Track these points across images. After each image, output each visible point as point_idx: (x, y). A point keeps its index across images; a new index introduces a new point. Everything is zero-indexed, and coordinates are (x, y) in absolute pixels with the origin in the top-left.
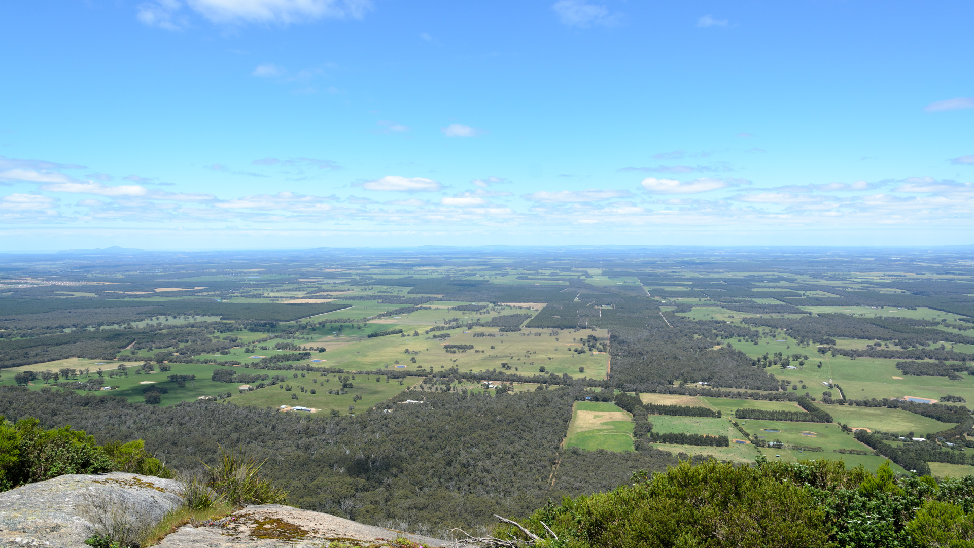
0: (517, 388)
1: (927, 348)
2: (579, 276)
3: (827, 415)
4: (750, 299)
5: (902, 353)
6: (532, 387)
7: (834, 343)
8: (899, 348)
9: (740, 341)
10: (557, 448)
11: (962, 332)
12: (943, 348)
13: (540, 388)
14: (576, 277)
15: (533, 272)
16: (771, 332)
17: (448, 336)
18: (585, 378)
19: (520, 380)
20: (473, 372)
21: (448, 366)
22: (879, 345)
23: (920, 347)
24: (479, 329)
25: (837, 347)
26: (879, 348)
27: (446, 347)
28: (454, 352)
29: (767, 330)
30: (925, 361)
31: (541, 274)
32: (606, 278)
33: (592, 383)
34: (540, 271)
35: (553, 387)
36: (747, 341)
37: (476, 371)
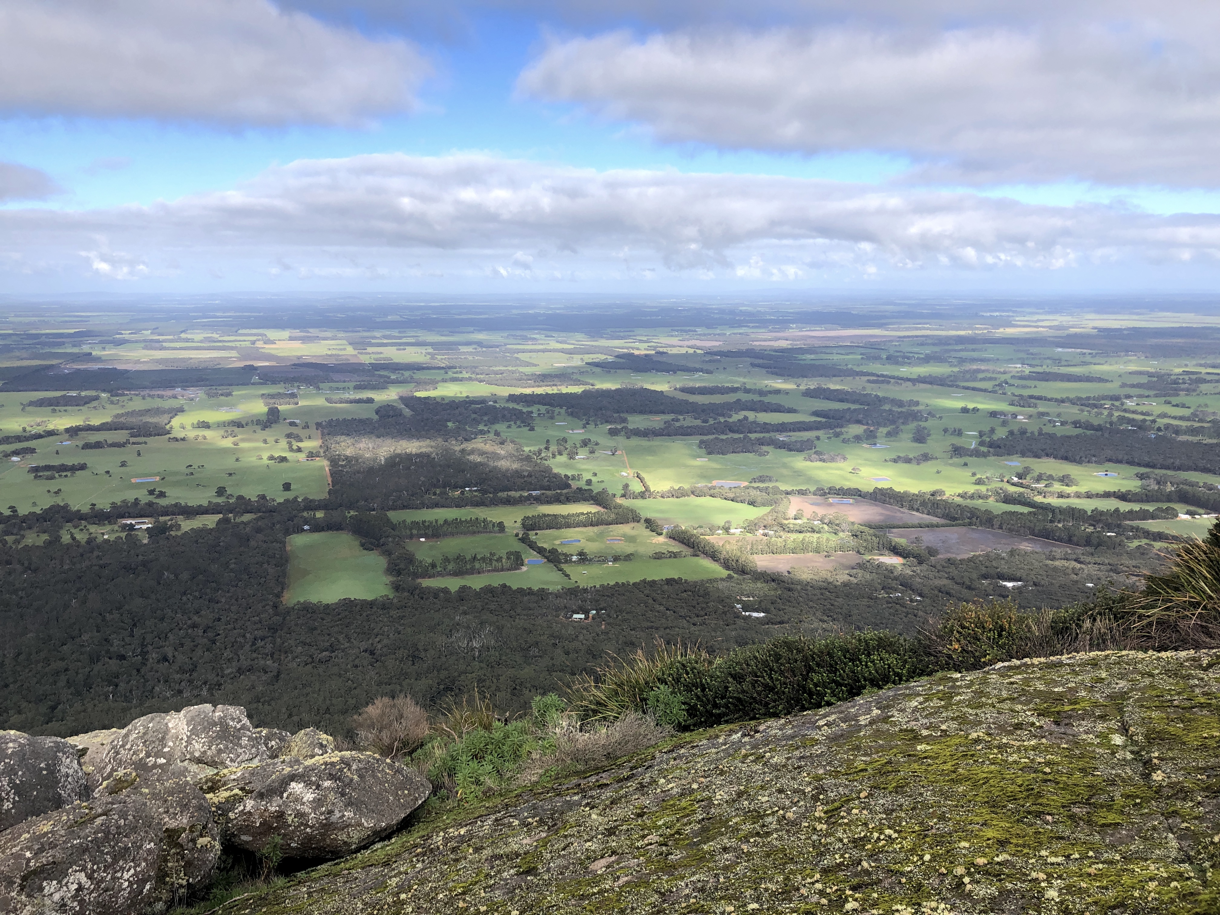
0: (187, 525)
1: (731, 420)
2: (253, 343)
3: (632, 511)
4: (514, 369)
5: (703, 427)
6: (211, 521)
7: (624, 420)
8: (698, 422)
9: (509, 427)
10: (275, 607)
11: (762, 399)
12: (746, 418)
13: (226, 521)
14: (248, 344)
15: (171, 337)
16: (548, 412)
17: (32, 451)
18: (296, 498)
19: (190, 512)
20: (97, 507)
21: (46, 503)
22: (678, 420)
23: (722, 420)
24: (94, 437)
25: (631, 426)
26: (677, 424)
27: (35, 470)
28: (52, 478)
29: (543, 408)
30: (729, 436)
31: (187, 340)
32: (297, 344)
33: (311, 505)
34: (183, 335)
35: (247, 517)
36: (519, 427)
37: (104, 504)
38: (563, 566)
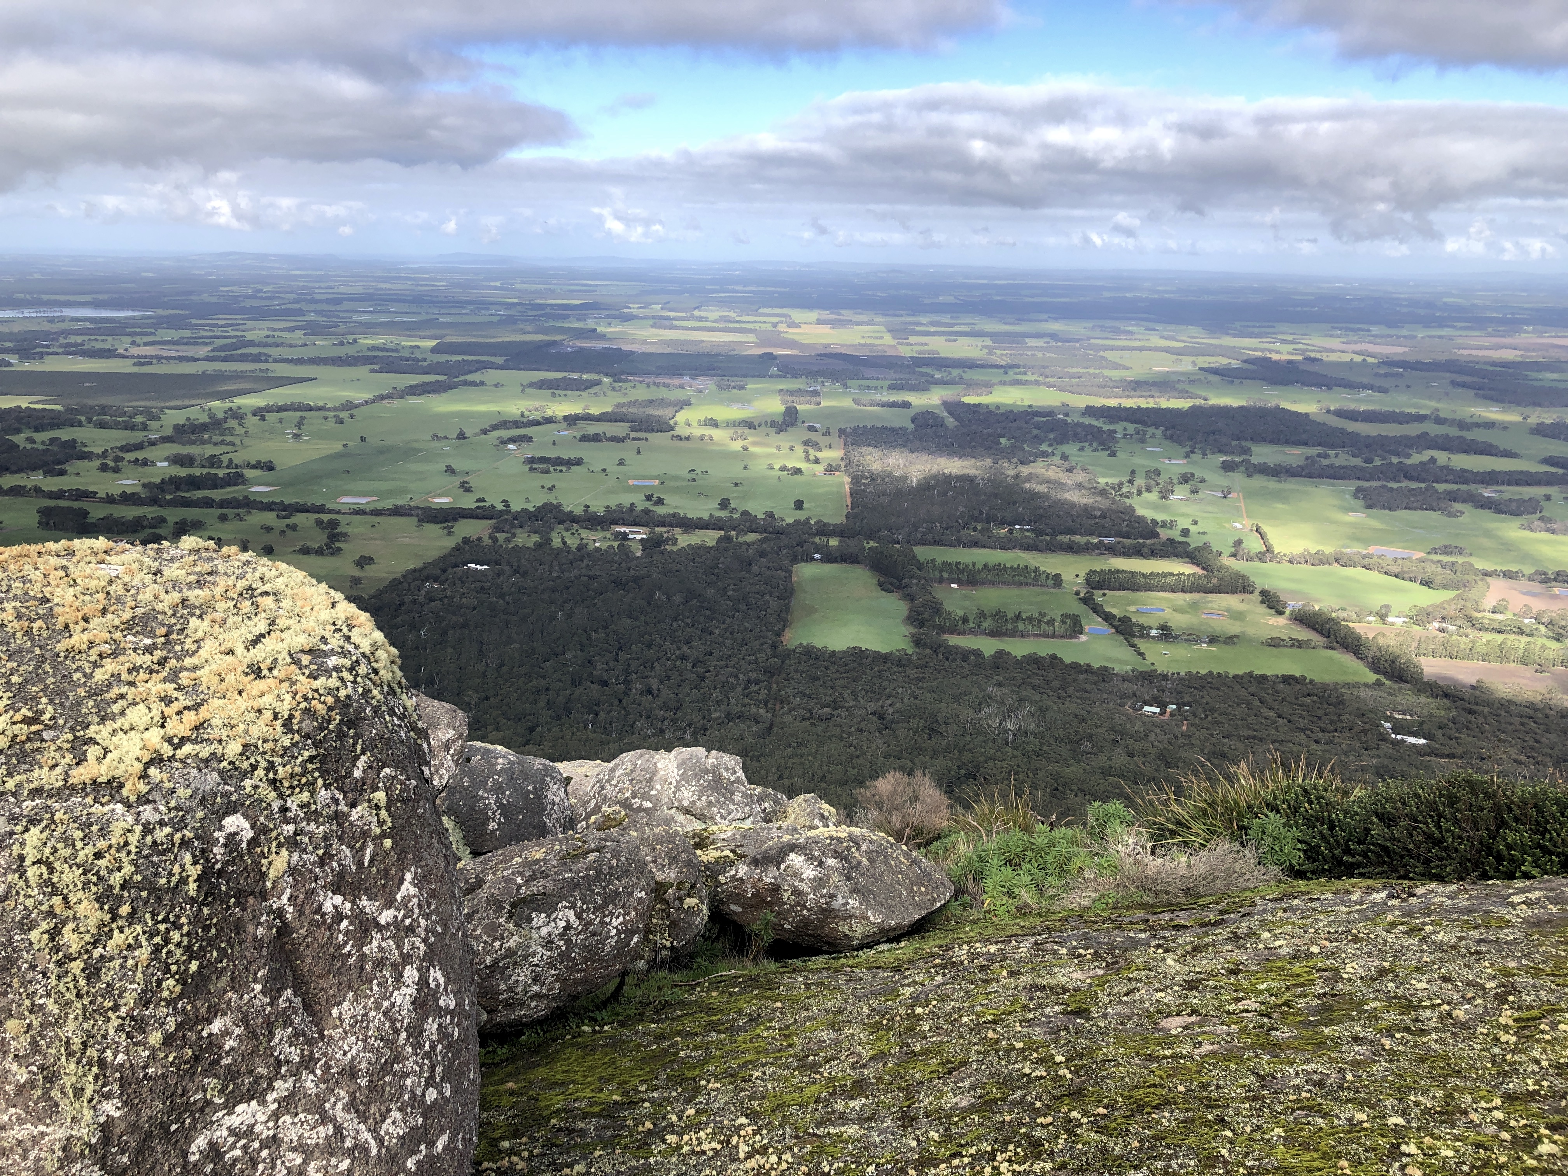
0: (685, 540)
1: (1409, 462)
2: (775, 325)
3: (1244, 577)
4: (1097, 371)
5: (1363, 469)
6: (710, 538)
7: (1247, 451)
8: (1357, 461)
9: (1082, 449)
10: (774, 646)
11: (1464, 434)
12: (1433, 460)
13: (727, 539)
14: (769, 327)
15: (683, 314)
16: (1138, 433)
17: (529, 439)
18: (808, 519)
19: (689, 525)
20: (591, 509)
21: (539, 500)
22: (1326, 456)
23: (1395, 460)
24: (593, 429)
25: (1255, 460)
26: (1325, 462)
27: (531, 461)
28: (547, 472)
29: (1131, 428)
30: (1403, 485)
31: (700, 319)
32: (825, 329)
33: (824, 530)
34: (696, 313)
35: (751, 537)
36: (1096, 450)
37: (598, 507)
38: (1136, 641)
